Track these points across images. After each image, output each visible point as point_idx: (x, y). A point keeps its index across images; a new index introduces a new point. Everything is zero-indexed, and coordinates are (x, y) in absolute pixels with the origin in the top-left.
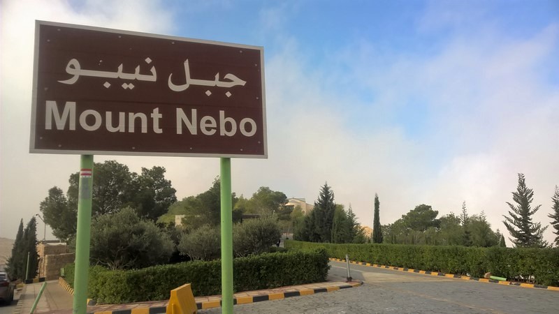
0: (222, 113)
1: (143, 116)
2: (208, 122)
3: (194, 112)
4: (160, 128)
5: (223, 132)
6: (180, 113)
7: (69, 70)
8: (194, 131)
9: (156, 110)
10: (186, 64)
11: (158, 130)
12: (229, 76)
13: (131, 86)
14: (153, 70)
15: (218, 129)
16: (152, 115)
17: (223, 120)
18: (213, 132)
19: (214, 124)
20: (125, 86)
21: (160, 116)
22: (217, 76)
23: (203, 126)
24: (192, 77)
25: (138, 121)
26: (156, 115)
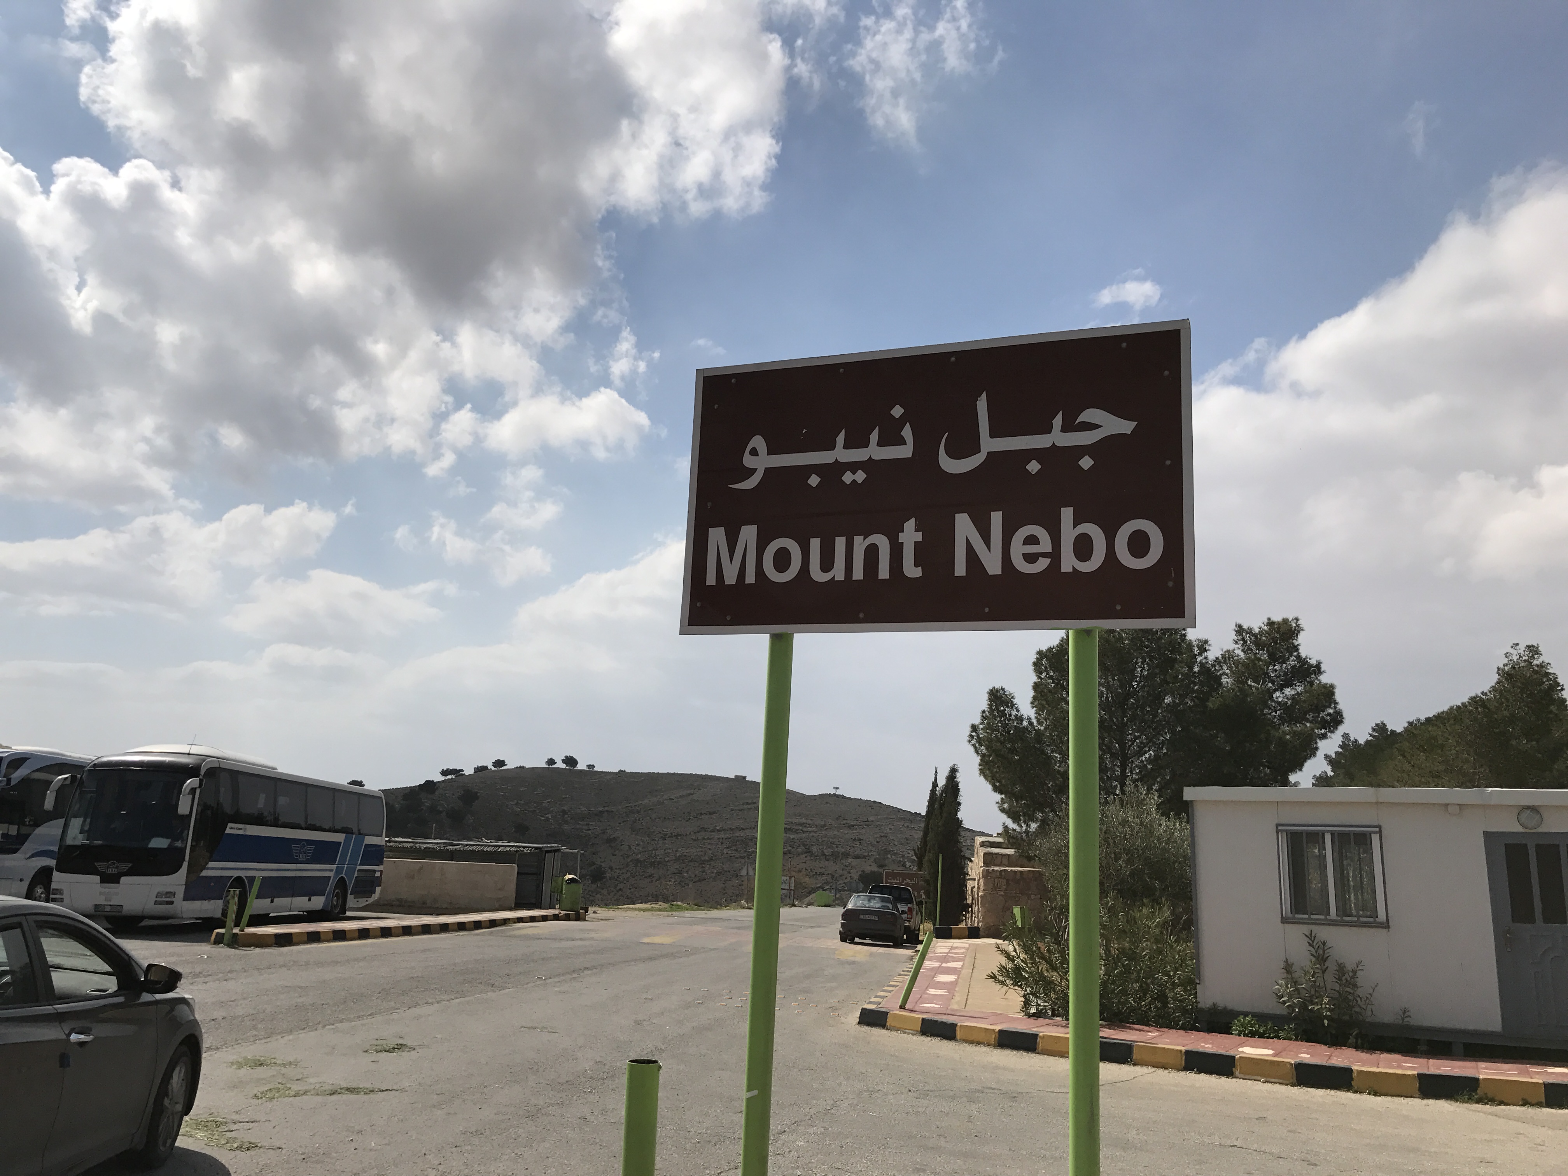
0: (1067, 514)
1: (882, 542)
2: (1031, 540)
3: (997, 518)
4: (916, 565)
5: (1069, 562)
6: (964, 525)
7: (748, 461)
8: (993, 565)
9: (910, 525)
10: (982, 405)
11: (912, 571)
12: (1089, 415)
13: (860, 476)
14: (907, 432)
15: (1055, 555)
16: (902, 537)
17: (1069, 532)
18: (1042, 564)
19: (1045, 545)
20: (848, 478)
21: (919, 536)
22: (1058, 421)
23: (1018, 549)
24: (994, 433)
25: (872, 552)
26: (910, 535)
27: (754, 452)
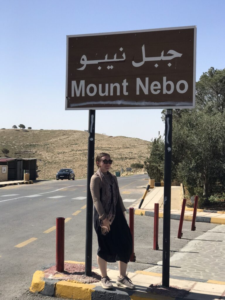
0: (165, 78)
1: (118, 85)
2: (156, 85)
3: (147, 79)
4: (127, 92)
5: (165, 91)
6: (139, 81)
7: (82, 62)
8: (146, 92)
9: (125, 81)
10: (143, 48)
11: (126, 93)
12: (171, 52)
13: (112, 67)
14: (124, 55)
15: (162, 89)
16: (123, 84)
17: (165, 84)
18: (158, 92)
19: (159, 87)
20: (109, 67)
21: (127, 84)
22: (163, 53)
23: (152, 87)
24: (146, 56)
25: (115, 88)
26: (125, 84)
27: (83, 60)
